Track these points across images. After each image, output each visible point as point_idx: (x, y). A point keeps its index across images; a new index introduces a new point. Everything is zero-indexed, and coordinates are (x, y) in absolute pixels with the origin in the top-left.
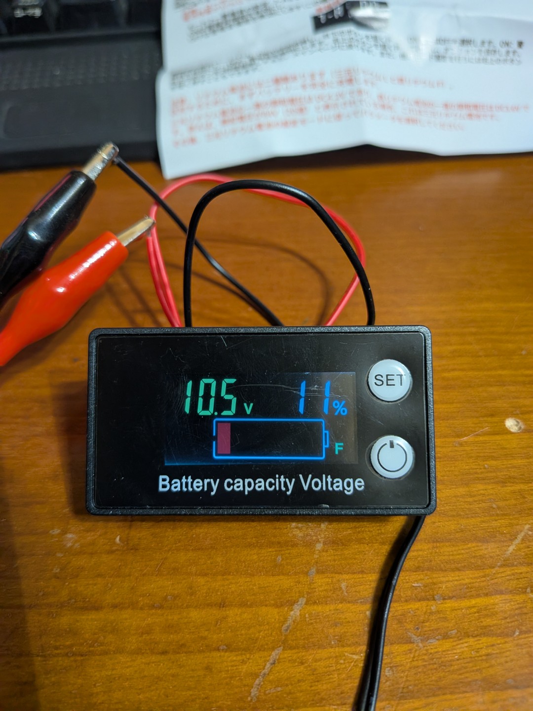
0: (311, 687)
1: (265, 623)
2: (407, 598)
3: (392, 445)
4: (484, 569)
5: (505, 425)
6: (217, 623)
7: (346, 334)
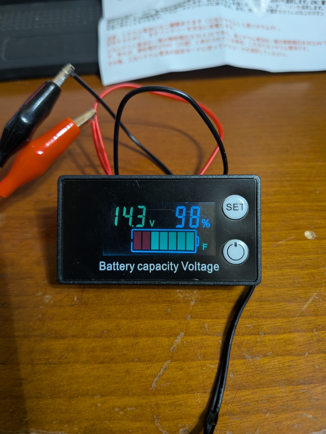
0: (186, 382)
1: (161, 346)
2: (243, 333)
3: (236, 245)
4: (288, 318)
5: (304, 235)
6: (133, 346)
7: (210, 180)
